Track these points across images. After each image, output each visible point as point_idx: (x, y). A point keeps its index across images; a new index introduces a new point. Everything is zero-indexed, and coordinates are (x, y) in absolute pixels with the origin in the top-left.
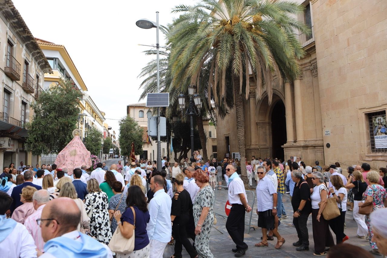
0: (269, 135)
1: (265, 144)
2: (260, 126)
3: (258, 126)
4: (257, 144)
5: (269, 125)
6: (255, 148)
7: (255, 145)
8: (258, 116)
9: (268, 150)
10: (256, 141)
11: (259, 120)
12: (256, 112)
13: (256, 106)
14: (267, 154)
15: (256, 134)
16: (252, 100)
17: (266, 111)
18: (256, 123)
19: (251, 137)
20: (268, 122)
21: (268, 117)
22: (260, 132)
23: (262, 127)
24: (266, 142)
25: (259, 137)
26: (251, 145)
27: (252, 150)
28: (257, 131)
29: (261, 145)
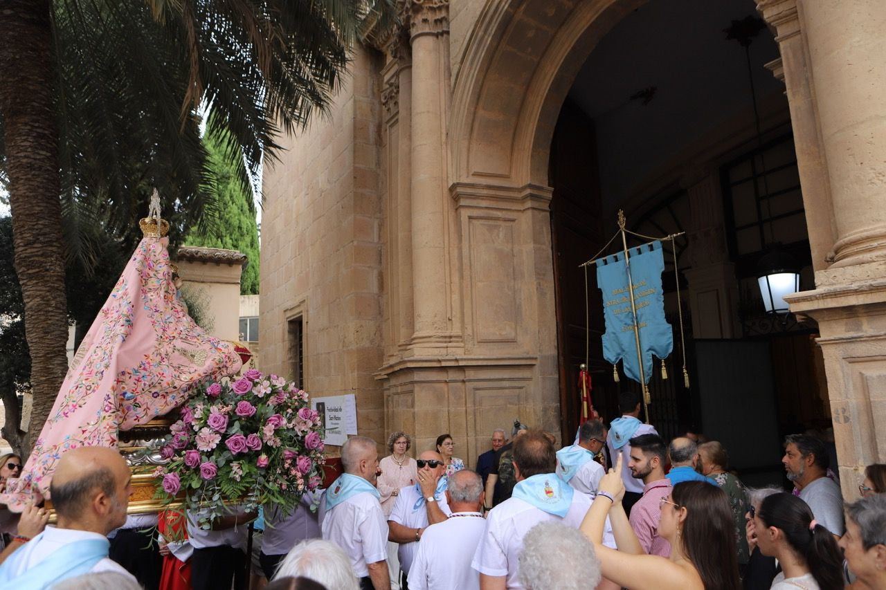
0: (537, 274)
1: (508, 332)
2: (475, 213)
3: (465, 214)
4: (456, 331)
5: (533, 208)
6: (440, 358)
7: (438, 339)
8: (464, 151)
9: (530, 379)
10: (449, 315)
11: (472, 172)
12: (447, 123)
13: (450, 86)
14: (519, 402)
15: (447, 268)
16: (424, 52)
17: (519, 116)
18: (451, 195)
19: (412, 288)
20: (530, 186)
21: (532, 156)
22: (472, 252)
23: (491, 222)
24: (516, 323)
25: (469, 286)
26: (414, 343)
27: (415, 375)
28: (456, 246)
29: (479, 340)
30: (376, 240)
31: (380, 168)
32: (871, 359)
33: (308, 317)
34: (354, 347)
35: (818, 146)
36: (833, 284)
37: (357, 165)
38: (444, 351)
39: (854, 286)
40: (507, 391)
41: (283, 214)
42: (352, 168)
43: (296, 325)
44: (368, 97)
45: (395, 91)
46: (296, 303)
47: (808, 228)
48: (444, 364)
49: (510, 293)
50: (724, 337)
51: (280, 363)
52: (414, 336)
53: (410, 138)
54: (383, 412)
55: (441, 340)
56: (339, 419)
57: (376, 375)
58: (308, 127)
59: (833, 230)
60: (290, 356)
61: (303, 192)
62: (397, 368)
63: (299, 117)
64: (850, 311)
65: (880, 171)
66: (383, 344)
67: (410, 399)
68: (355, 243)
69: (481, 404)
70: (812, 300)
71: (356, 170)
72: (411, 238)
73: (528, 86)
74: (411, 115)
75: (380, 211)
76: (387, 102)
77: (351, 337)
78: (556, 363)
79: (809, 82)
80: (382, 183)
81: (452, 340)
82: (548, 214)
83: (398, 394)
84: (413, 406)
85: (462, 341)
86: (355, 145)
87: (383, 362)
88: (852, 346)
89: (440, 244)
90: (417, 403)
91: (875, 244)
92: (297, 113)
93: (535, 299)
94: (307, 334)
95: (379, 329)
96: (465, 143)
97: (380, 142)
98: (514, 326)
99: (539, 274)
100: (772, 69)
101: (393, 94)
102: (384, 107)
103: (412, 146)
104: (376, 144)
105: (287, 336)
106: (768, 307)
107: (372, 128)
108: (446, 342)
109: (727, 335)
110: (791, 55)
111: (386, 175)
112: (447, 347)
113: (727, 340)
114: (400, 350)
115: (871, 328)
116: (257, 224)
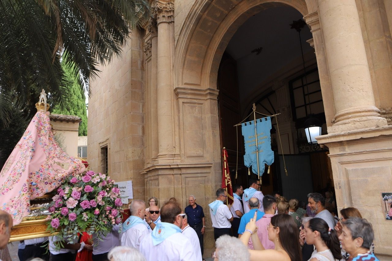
0: (212, 127)
1: (200, 152)
2: (185, 101)
3: (181, 101)
4: (177, 152)
5: (210, 99)
6: (170, 164)
7: (169, 156)
8: (181, 74)
9: (210, 173)
10: (174, 145)
11: (184, 83)
12: (173, 62)
13: (175, 45)
14: (205, 183)
15: (173, 124)
16: (163, 30)
17: (204, 59)
18: (175, 92)
19: (157, 133)
20: (209, 89)
21: (210, 76)
22: (184, 117)
23: (192, 105)
24: (203, 149)
25: (183, 133)
26: (159, 158)
27: (159, 172)
28: (177, 115)
29: (188, 156)
30: (141, 112)
31: (143, 80)
32: (349, 163)
33: (110, 146)
34: (131, 159)
35: (328, 75)
36: (334, 132)
37: (133, 79)
38: (172, 161)
39: (342, 133)
40: (200, 178)
41: (98, 100)
42: (131, 80)
43: (105, 150)
44: (138, 49)
45: (150, 46)
46: (104, 140)
47: (325, 109)
48: (172, 167)
49: (201, 135)
50: (291, 154)
51: (97, 167)
52: (159, 155)
53: (157, 67)
54: (145, 188)
55: (170, 156)
56: (124, 192)
57: (141, 172)
58: (111, 62)
59: (334, 111)
60: (102, 164)
61: (108, 90)
62: (151, 169)
63: (107, 57)
64: (341, 143)
65: (352, 87)
66: (144, 158)
67: (157, 182)
68: (132, 113)
69: (188, 184)
70: (326, 139)
71: (132, 81)
72: (157, 112)
73: (208, 46)
74: (157, 57)
75: (143, 99)
76: (146, 51)
77: (130, 155)
78: (221, 165)
79: (324, 49)
80: (144, 87)
81: (175, 156)
82: (217, 101)
83: (151, 180)
84: (158, 185)
85: (180, 157)
86: (132, 70)
87: (144, 166)
88: (342, 157)
89: (170, 114)
90: (160, 184)
91: (350, 116)
92: (106, 55)
93: (211, 138)
94: (110, 154)
95: (142, 151)
96: (181, 70)
97: (143, 69)
98: (202, 150)
99: (213, 127)
100: (309, 43)
101: (149, 48)
102: (145, 53)
103: (158, 71)
104: (141, 70)
105: (100, 155)
106: (309, 141)
107: (139, 63)
108: (173, 157)
109: (292, 153)
110: (317, 38)
111: (146, 84)
112: (173, 159)
113: (292, 155)
114: (152, 161)
115: (349, 150)
116: (86, 104)
